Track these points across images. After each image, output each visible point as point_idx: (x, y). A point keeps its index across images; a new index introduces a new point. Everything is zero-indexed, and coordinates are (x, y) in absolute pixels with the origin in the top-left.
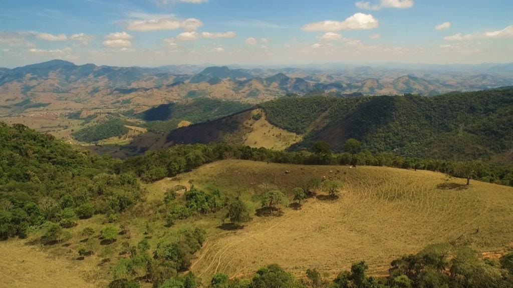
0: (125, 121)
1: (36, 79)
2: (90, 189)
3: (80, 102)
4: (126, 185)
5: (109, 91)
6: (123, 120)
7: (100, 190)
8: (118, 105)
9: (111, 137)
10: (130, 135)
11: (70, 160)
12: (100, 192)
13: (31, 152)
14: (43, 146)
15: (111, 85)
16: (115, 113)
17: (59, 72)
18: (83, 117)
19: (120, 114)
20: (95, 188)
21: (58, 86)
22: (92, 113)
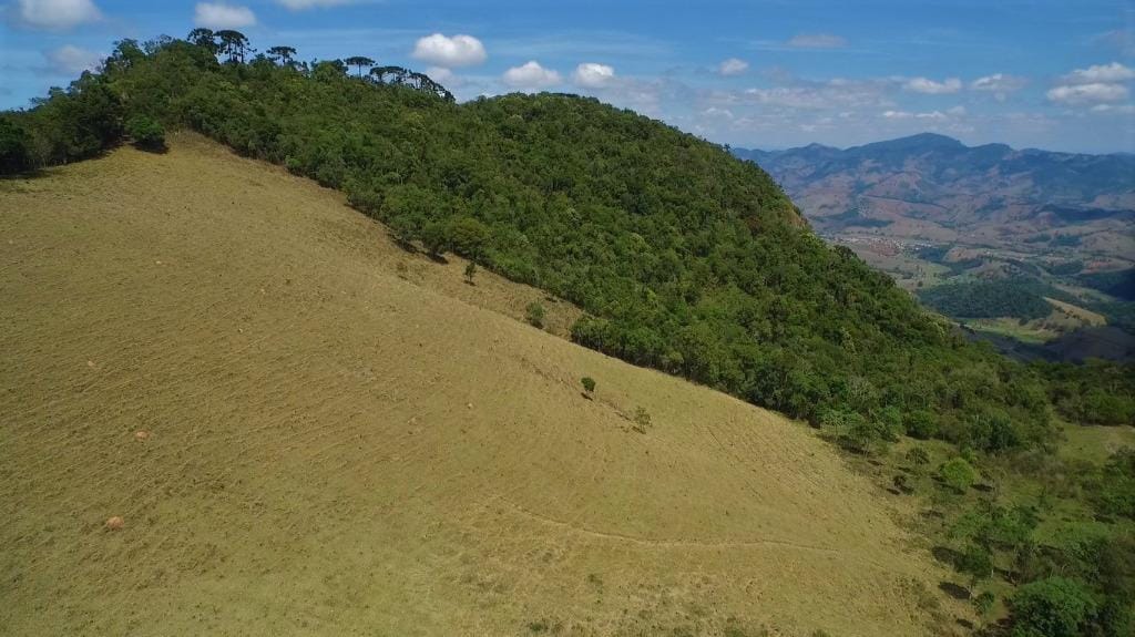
0: (1050, 288)
1: (877, 170)
2: (940, 390)
3: (953, 228)
4: (1015, 408)
5: (1027, 210)
6: (1044, 282)
7: (958, 398)
8: (1043, 245)
9: (1002, 316)
10: (1052, 322)
11: (912, 331)
12: (957, 402)
13: (854, 298)
14: (872, 293)
15: (1035, 196)
16: (1029, 264)
17: (927, 159)
18: (949, 261)
19: (1039, 269)
20: (950, 392)
21: (915, 187)
22: (974, 253)
